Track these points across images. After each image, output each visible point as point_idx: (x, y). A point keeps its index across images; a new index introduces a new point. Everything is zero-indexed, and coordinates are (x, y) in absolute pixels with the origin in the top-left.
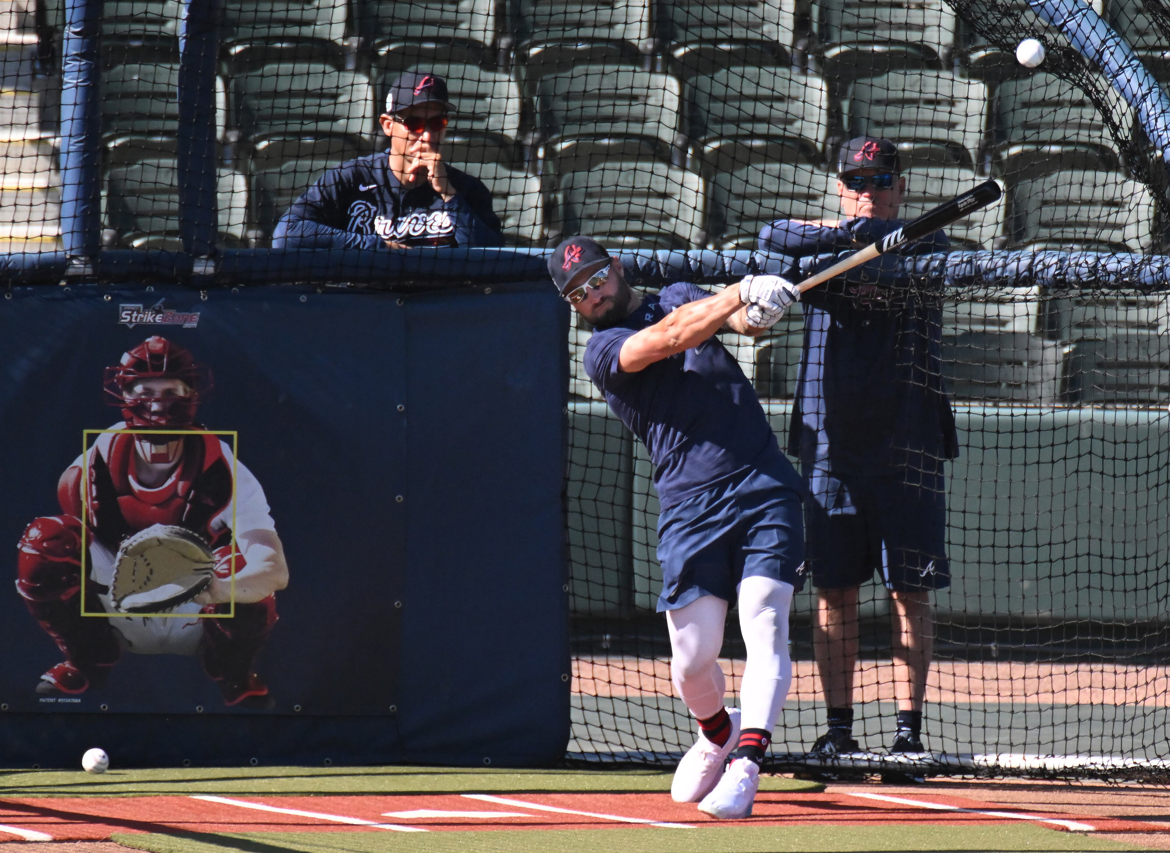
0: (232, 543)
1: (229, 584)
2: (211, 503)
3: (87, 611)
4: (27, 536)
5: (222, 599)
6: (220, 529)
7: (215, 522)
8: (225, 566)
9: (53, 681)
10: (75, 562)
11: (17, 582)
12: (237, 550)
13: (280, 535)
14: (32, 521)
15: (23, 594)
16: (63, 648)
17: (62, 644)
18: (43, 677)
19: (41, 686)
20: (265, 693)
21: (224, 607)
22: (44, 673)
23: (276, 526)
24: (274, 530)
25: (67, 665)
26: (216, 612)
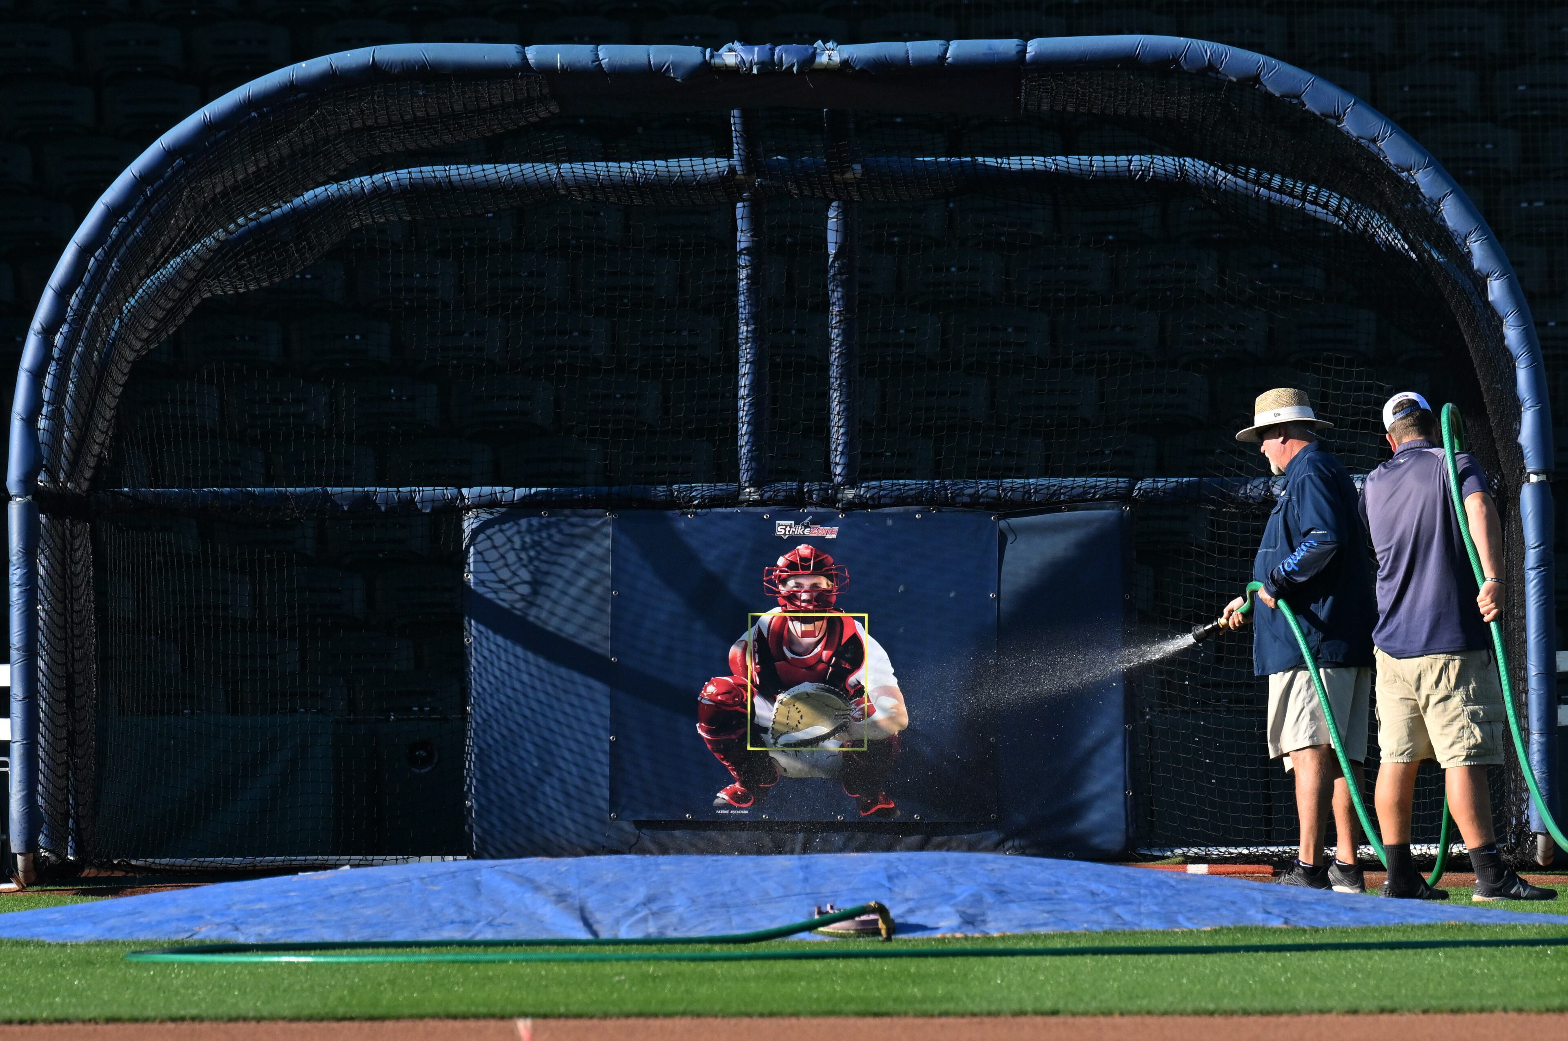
0: (865, 696)
1: (864, 725)
2: (847, 666)
3: (752, 746)
4: (705, 691)
5: (856, 736)
6: (856, 686)
7: (852, 680)
8: (860, 713)
9: (726, 798)
10: (743, 710)
11: (698, 725)
12: (869, 701)
13: (901, 690)
14: (709, 680)
15: (703, 734)
16: (734, 774)
17: (733, 770)
18: (718, 795)
19: (717, 801)
20: (892, 806)
21: (859, 743)
22: (719, 791)
23: (898, 683)
24: (897, 686)
25: (737, 785)
26: (853, 746)
